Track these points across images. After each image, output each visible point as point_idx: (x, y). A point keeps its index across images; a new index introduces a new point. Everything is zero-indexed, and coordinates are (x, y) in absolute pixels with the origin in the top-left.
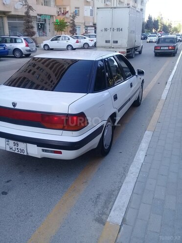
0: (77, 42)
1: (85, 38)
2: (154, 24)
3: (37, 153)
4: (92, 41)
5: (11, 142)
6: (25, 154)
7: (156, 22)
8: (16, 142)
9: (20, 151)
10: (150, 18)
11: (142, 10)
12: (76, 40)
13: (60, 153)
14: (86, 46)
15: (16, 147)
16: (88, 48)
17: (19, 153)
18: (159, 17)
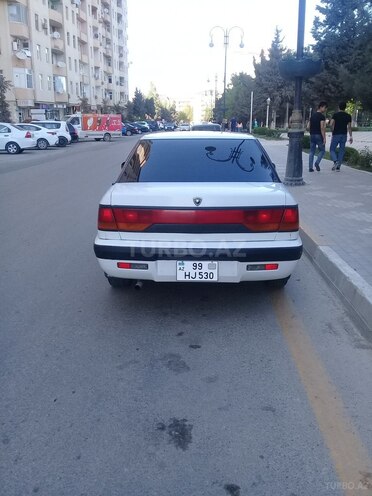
0: (28, 136)
1: (39, 129)
2: (146, 107)
3: (236, 275)
4: (53, 134)
5: (188, 265)
6: (215, 279)
7: (150, 102)
8: (198, 263)
9: (204, 276)
10: (138, 96)
11: (121, 79)
12: (25, 133)
13: (276, 267)
14: (42, 145)
15: (198, 271)
16: (46, 149)
17: (203, 279)
18: (151, 93)
